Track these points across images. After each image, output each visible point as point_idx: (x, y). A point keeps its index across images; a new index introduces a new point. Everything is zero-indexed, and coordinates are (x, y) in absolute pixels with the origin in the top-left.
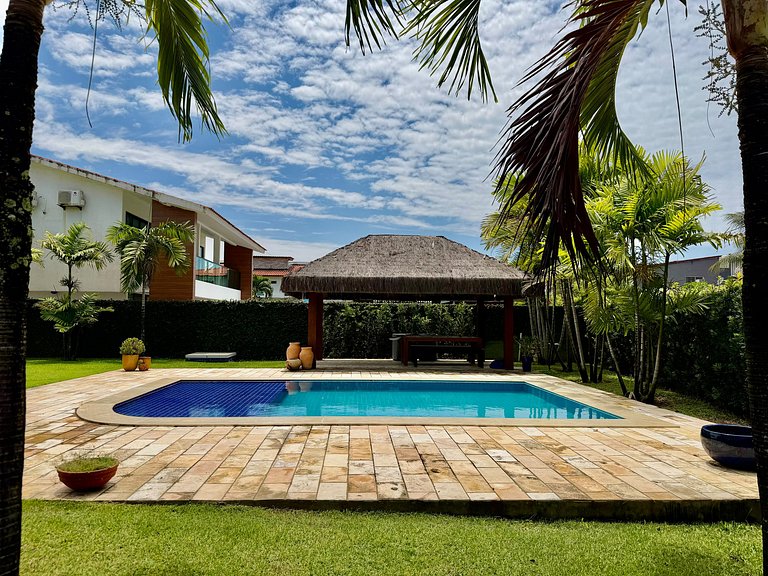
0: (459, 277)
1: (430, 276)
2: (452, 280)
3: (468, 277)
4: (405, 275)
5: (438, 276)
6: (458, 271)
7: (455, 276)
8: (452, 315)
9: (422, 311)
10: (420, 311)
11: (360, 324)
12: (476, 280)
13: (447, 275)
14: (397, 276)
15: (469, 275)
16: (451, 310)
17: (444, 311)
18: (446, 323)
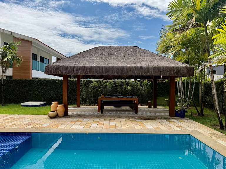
0: (145, 66)
1: (129, 65)
2: (141, 68)
3: (150, 65)
4: (115, 65)
5: (133, 65)
6: (145, 62)
7: (143, 65)
8: (141, 86)
9: (128, 84)
10: (127, 84)
11: (99, 90)
12: (155, 68)
13: (139, 65)
14: (110, 65)
15: (151, 65)
16: (141, 83)
17: (137, 84)
18: (138, 89)
